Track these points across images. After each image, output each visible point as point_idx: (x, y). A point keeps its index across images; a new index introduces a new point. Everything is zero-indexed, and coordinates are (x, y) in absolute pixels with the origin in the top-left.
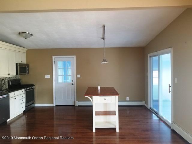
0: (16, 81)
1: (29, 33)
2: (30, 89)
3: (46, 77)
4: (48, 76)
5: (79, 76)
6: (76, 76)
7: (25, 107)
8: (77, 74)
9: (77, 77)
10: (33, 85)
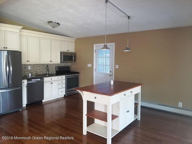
0: (64, 68)
1: (55, 22)
2: (70, 76)
3: (88, 66)
4: (89, 65)
5: (117, 67)
6: (115, 66)
7: (66, 92)
8: (116, 64)
9: (116, 68)
10: (78, 73)
